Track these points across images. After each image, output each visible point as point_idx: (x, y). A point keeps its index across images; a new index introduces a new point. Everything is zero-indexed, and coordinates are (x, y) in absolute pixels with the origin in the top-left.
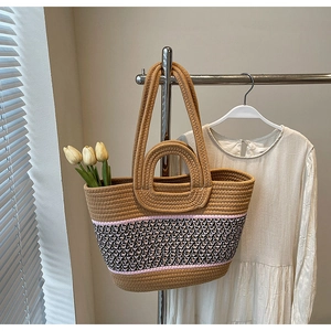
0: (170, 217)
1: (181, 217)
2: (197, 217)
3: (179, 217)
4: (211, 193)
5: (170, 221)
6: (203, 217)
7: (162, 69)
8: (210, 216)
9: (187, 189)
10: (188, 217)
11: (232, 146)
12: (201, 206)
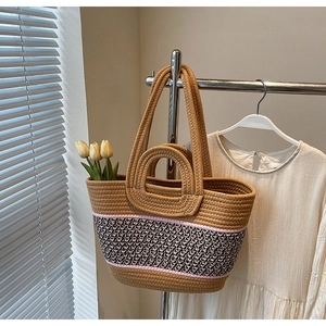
0: (161, 219)
1: (172, 222)
2: (187, 224)
3: (169, 221)
4: (202, 202)
5: (161, 224)
6: (193, 225)
7: (170, 72)
8: (199, 226)
9: (178, 194)
10: (178, 222)
11: (243, 157)
12: (191, 213)
